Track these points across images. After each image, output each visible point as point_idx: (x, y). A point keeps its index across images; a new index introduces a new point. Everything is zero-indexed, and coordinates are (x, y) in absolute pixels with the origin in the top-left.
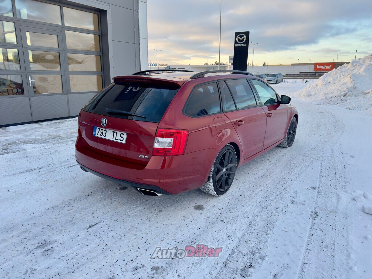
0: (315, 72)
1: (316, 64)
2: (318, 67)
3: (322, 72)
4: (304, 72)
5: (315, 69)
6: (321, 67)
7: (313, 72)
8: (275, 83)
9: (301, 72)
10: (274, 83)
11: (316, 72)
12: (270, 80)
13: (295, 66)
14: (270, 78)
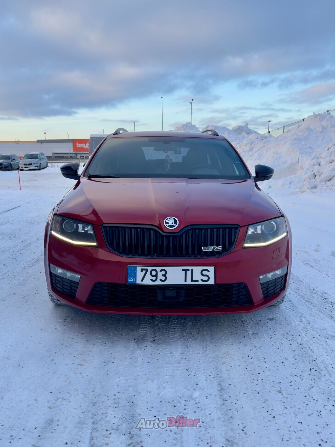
0: (74, 152)
1: (75, 141)
2: (78, 145)
3: (85, 152)
4: (59, 154)
5: (75, 148)
6: (83, 146)
7: (72, 154)
8: (39, 168)
9: (54, 154)
10: (36, 168)
11: (77, 153)
12: (29, 164)
13: (44, 144)
14: (29, 161)
